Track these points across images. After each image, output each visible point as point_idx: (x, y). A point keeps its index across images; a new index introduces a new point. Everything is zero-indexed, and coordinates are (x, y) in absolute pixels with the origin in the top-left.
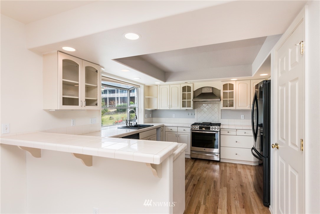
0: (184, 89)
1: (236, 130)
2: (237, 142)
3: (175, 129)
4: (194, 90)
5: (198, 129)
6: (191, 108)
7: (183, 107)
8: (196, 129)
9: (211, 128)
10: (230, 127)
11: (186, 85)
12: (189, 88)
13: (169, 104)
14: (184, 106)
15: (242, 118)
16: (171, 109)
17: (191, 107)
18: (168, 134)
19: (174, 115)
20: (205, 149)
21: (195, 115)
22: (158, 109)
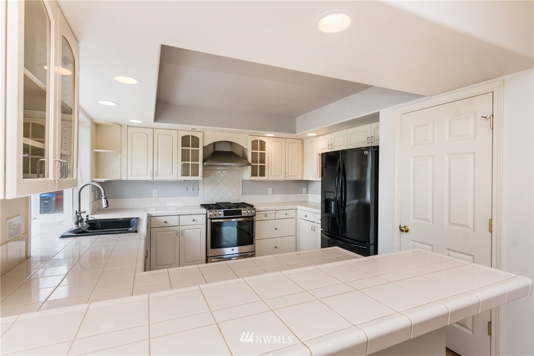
0: (185, 140)
1: (275, 212)
2: (276, 229)
3: (173, 221)
4: (205, 145)
5: (222, 216)
6: (200, 178)
7: (183, 175)
8: (218, 217)
9: (243, 212)
10: (268, 208)
11: (190, 134)
12: (196, 141)
13: (150, 169)
14: (185, 173)
15: (269, 193)
16: (155, 178)
17: (198, 176)
18: (157, 233)
19: (155, 192)
20: (233, 250)
21: (199, 190)
22: (124, 178)
